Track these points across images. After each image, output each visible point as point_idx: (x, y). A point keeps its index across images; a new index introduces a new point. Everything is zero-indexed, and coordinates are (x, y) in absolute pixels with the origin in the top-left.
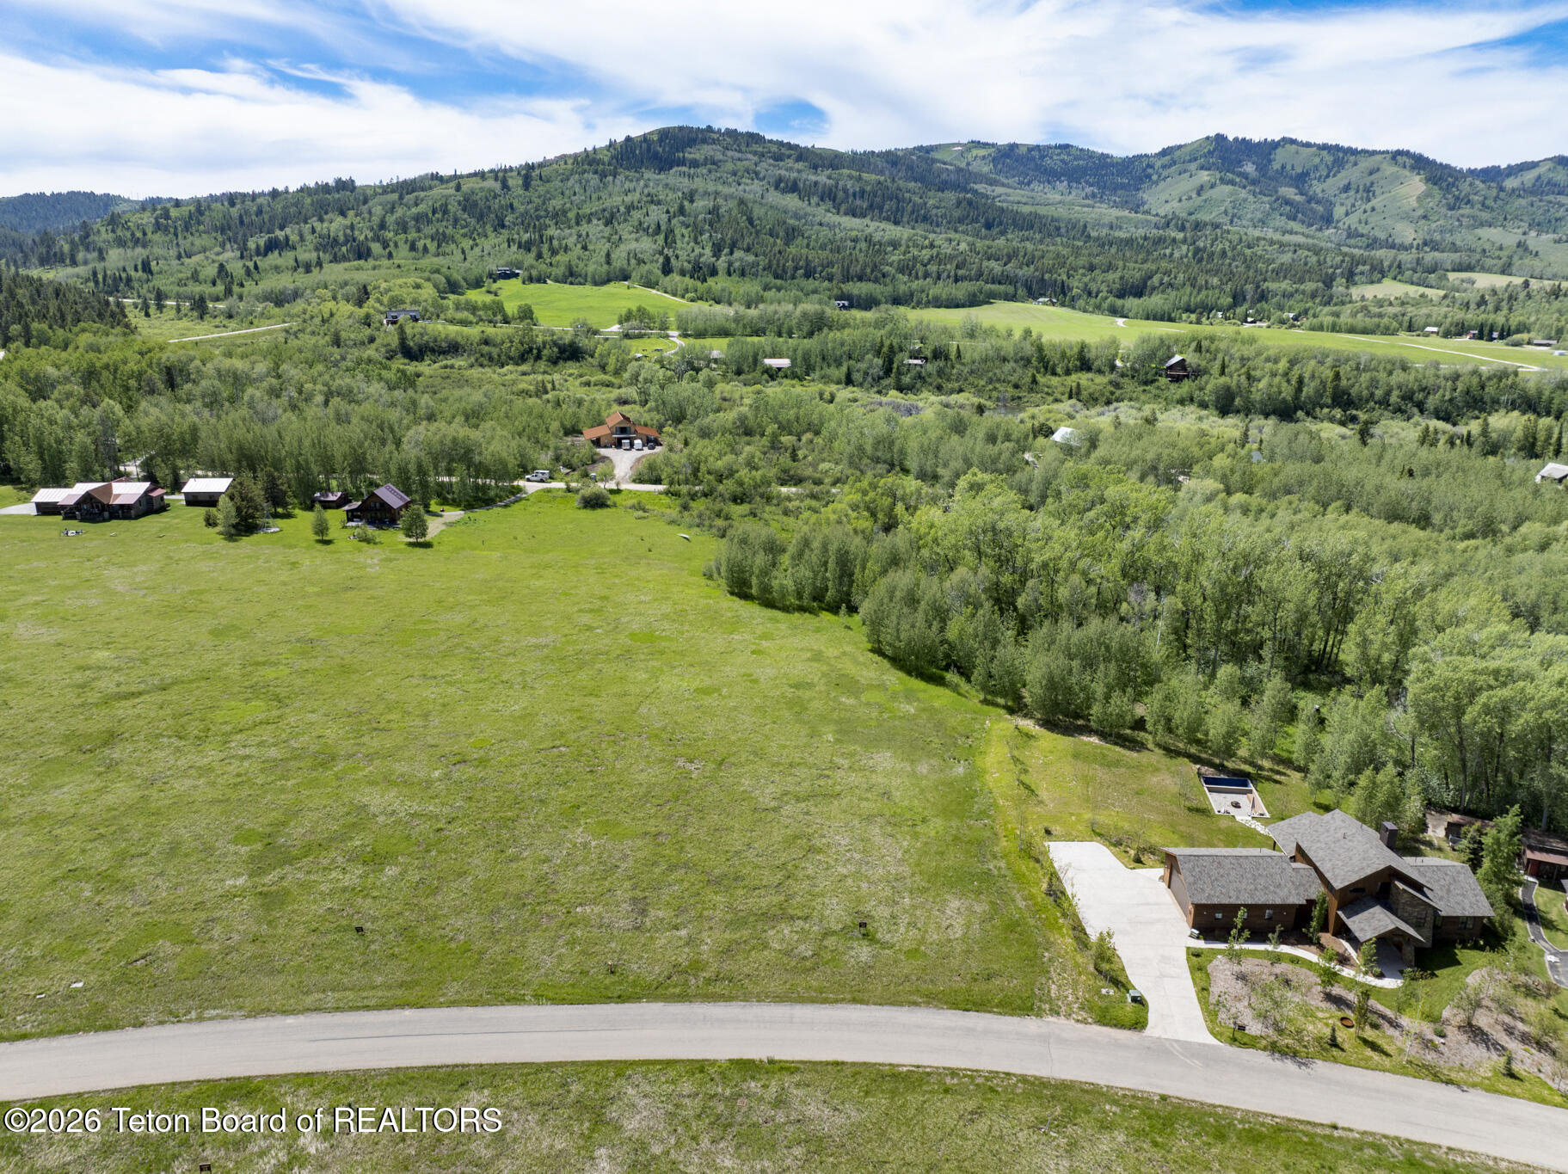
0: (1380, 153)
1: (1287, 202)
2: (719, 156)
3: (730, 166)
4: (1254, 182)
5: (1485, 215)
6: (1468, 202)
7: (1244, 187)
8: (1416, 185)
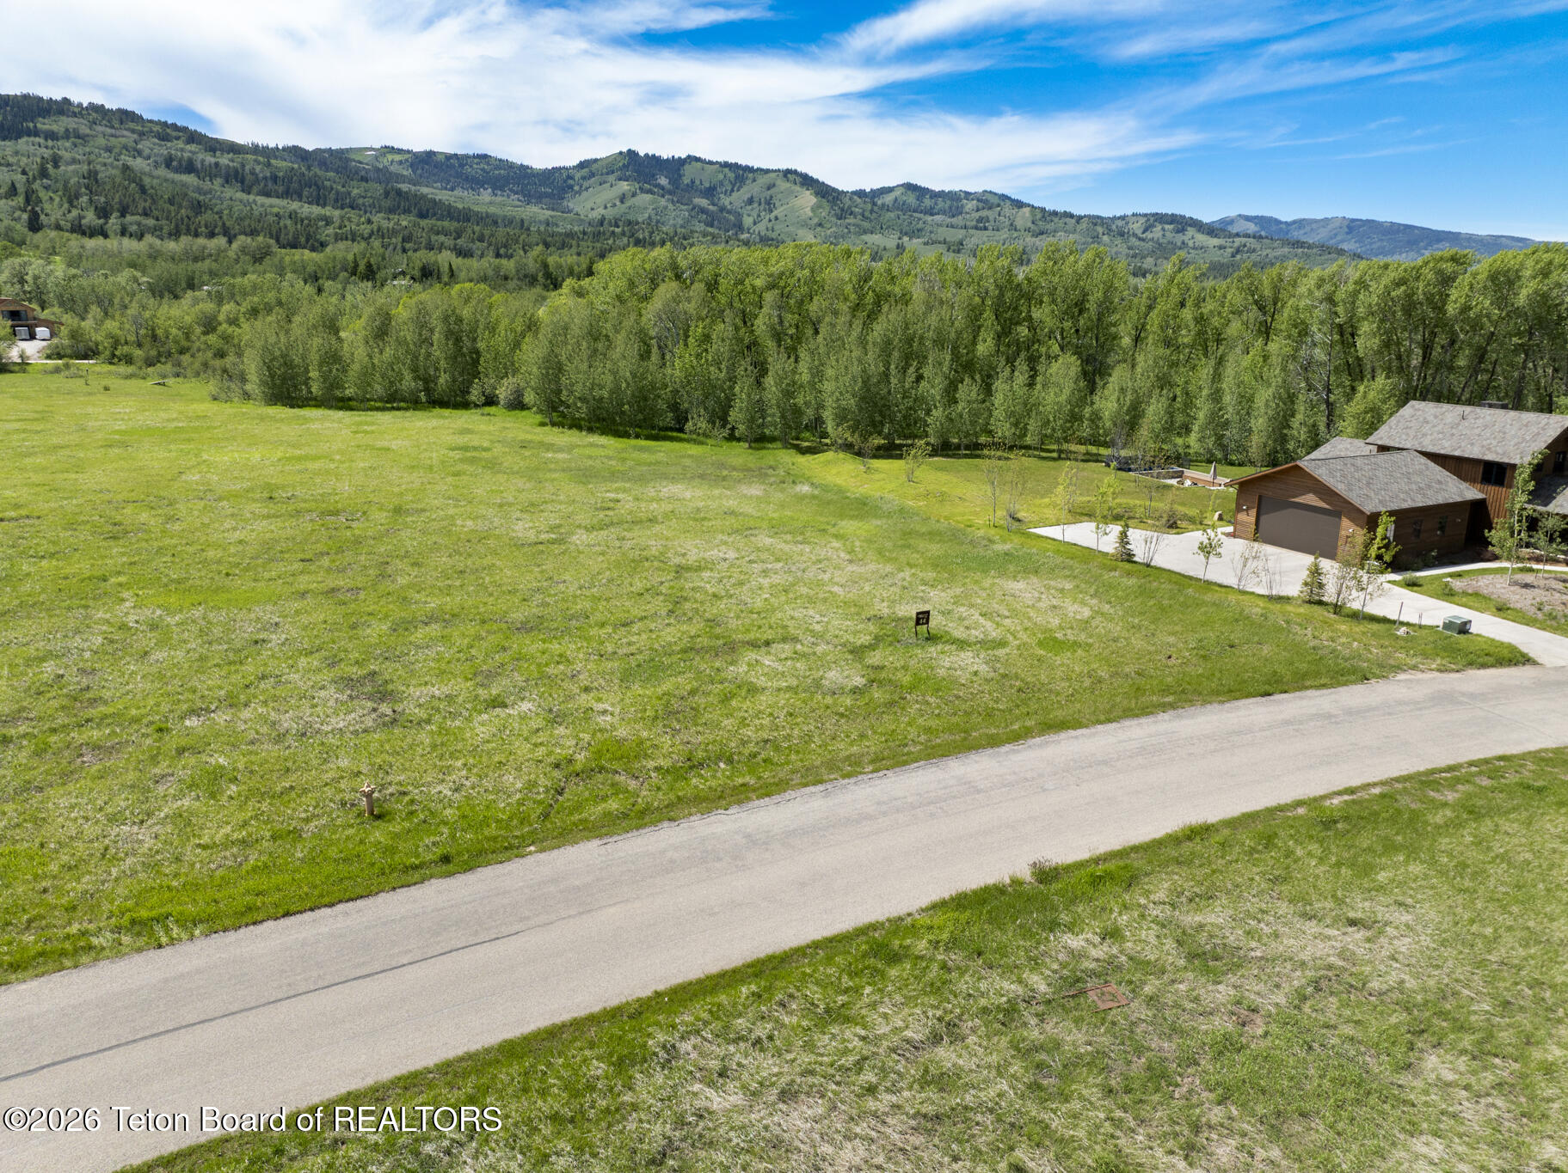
0: (773, 171)
1: (703, 211)
2: (84, 130)
3: (102, 141)
4: (670, 192)
5: (866, 225)
6: (851, 213)
7: (663, 196)
8: (808, 199)
